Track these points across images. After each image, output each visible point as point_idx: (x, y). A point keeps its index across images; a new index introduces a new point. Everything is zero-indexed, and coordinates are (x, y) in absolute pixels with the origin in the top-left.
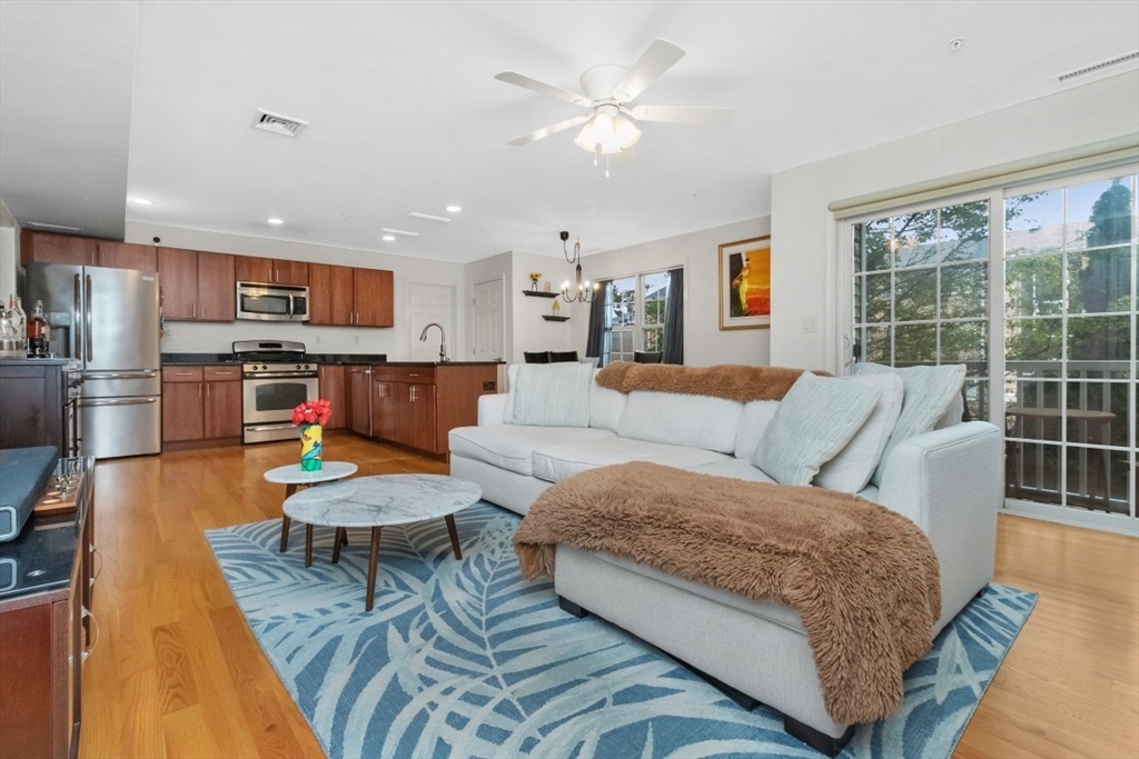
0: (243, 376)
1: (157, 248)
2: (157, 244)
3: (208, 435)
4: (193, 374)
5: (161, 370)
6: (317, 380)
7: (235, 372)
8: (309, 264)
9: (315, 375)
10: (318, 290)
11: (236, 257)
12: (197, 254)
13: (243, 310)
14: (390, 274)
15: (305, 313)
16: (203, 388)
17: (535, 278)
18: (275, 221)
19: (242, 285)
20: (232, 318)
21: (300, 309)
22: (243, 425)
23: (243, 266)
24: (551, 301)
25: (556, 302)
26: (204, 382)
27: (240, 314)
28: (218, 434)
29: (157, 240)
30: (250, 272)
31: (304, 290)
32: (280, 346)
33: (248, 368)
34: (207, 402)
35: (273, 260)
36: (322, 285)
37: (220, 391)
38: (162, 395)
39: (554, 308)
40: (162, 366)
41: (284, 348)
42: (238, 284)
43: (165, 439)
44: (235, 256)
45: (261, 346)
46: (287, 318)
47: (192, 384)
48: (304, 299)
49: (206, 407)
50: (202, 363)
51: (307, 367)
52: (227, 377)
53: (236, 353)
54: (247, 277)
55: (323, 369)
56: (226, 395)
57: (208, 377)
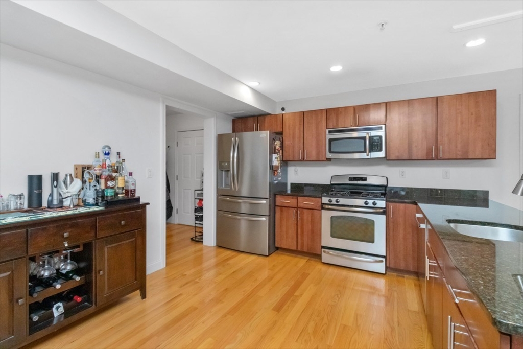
0: (323, 207)
1: (283, 115)
2: (284, 112)
3: (299, 249)
4: (291, 201)
6: (385, 216)
7: (316, 202)
8: (386, 104)
9: (383, 212)
12: (303, 114)
13: (330, 152)
15: (381, 150)
16: (297, 212)
19: (331, 132)
20: (323, 158)
21: (377, 147)
22: (321, 247)
23: (332, 117)
26: (297, 208)
27: (329, 155)
28: (305, 249)
29: (283, 109)
30: (337, 121)
31: (381, 128)
32: (365, 180)
33: (325, 200)
34: (300, 223)
35: (354, 107)
37: (307, 215)
38: (270, 216)
41: (368, 182)
42: (328, 131)
44: (326, 110)
45: (351, 179)
46: (364, 156)
47: (291, 208)
48: (381, 137)
49: (298, 227)
50: (296, 194)
51: (374, 204)
52: (312, 206)
53: (332, 185)
54: (335, 124)
55: (391, 205)
56: (311, 220)
57: (300, 205)
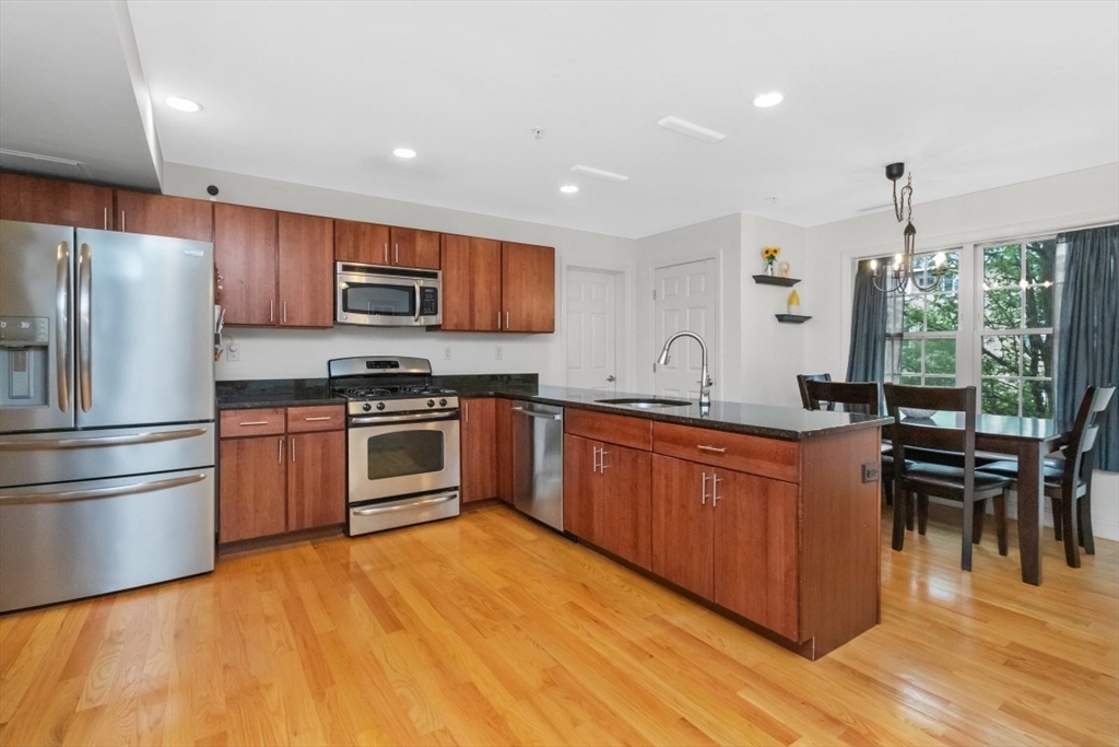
0: (349, 422)
1: (214, 204)
2: (213, 199)
3: (293, 527)
4: (267, 421)
5: (217, 420)
6: (457, 422)
7: (336, 415)
8: (440, 234)
9: (456, 415)
10: (453, 274)
11: (336, 223)
12: (277, 214)
13: (346, 309)
14: (550, 251)
15: (436, 313)
16: (286, 444)
17: (770, 256)
18: (405, 153)
19: (346, 268)
20: (329, 322)
21: (429, 307)
22: (349, 505)
23: (345, 236)
24: (786, 291)
25: (794, 292)
26: (287, 434)
27: (342, 317)
28: (308, 524)
29: (213, 190)
30: (356, 247)
31: (434, 276)
32: (396, 365)
33: (355, 407)
34: (292, 469)
35: (390, 228)
36: (459, 269)
37: (311, 447)
38: (217, 466)
39: (790, 303)
40: (218, 411)
41: (402, 369)
42: (339, 265)
43: (224, 539)
44: (334, 221)
45: (370, 365)
46: (410, 321)
47: (267, 438)
48: (435, 290)
49: (289, 478)
50: (284, 403)
51: (444, 403)
52: (324, 424)
53: (331, 379)
54: (351, 255)
55: (466, 404)
56: (323, 455)
57: (293, 426)
